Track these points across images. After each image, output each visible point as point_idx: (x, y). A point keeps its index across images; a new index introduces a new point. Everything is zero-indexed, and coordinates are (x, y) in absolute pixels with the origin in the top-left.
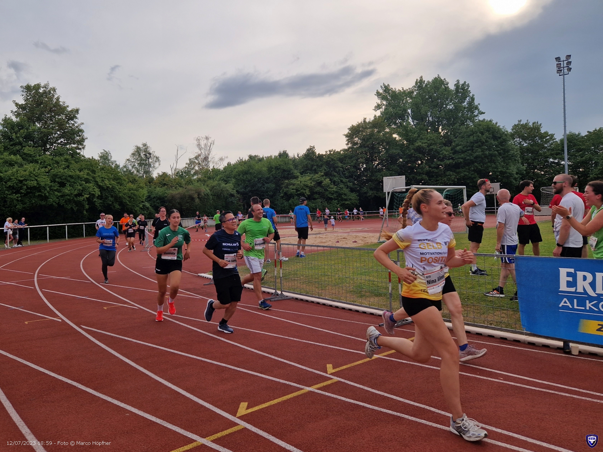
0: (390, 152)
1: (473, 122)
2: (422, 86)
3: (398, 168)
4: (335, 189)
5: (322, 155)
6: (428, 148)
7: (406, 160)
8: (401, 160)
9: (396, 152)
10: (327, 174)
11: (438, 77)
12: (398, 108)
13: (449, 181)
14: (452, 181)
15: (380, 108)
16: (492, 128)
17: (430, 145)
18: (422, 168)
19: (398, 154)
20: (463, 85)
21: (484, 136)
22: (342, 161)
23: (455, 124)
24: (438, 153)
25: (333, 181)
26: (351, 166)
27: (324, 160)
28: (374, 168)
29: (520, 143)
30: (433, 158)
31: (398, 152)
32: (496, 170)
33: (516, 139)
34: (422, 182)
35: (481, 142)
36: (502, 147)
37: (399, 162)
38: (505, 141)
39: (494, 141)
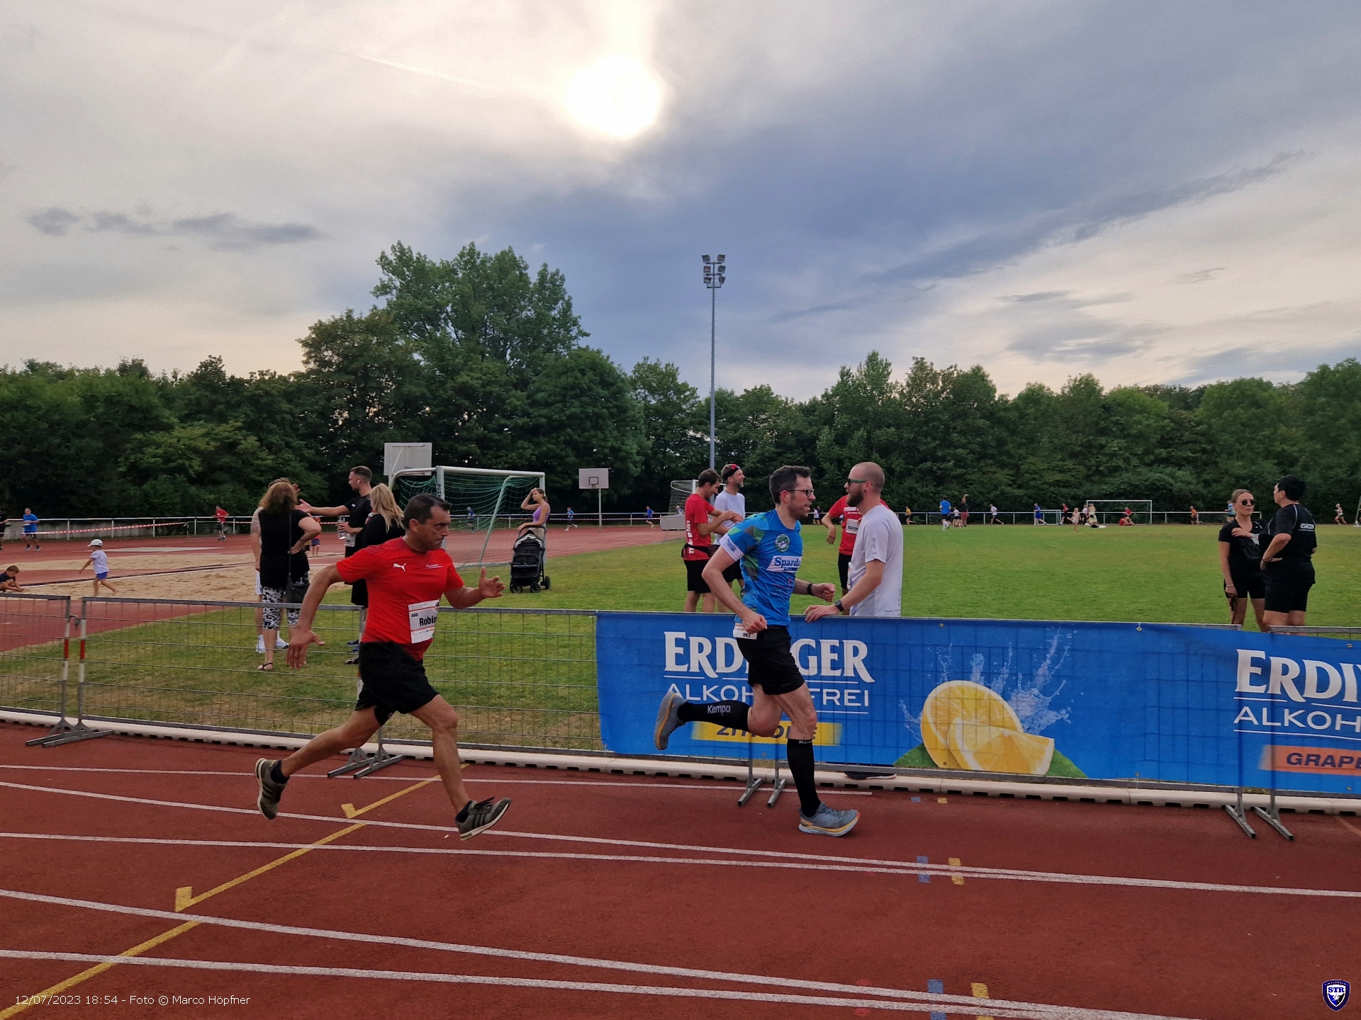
0: (405, 389)
1: (568, 348)
2: (475, 262)
3: (421, 426)
4: (270, 462)
5: (241, 381)
6: (482, 390)
7: (437, 410)
8: (427, 409)
9: (418, 392)
10: (251, 426)
11: (510, 251)
12: (425, 299)
13: (521, 459)
14: (526, 460)
15: (386, 293)
16: (601, 365)
17: (488, 385)
18: (469, 430)
19: (423, 395)
20: (553, 276)
21: (586, 380)
22: (292, 400)
23: (536, 348)
24: (503, 402)
25: (266, 442)
26: (312, 412)
27: (246, 394)
28: (369, 421)
29: (645, 399)
30: (492, 410)
31: (420, 393)
32: (603, 444)
33: (639, 390)
34: (468, 459)
35: (580, 389)
36: (615, 403)
37: (424, 413)
38: (621, 391)
39: (603, 389)
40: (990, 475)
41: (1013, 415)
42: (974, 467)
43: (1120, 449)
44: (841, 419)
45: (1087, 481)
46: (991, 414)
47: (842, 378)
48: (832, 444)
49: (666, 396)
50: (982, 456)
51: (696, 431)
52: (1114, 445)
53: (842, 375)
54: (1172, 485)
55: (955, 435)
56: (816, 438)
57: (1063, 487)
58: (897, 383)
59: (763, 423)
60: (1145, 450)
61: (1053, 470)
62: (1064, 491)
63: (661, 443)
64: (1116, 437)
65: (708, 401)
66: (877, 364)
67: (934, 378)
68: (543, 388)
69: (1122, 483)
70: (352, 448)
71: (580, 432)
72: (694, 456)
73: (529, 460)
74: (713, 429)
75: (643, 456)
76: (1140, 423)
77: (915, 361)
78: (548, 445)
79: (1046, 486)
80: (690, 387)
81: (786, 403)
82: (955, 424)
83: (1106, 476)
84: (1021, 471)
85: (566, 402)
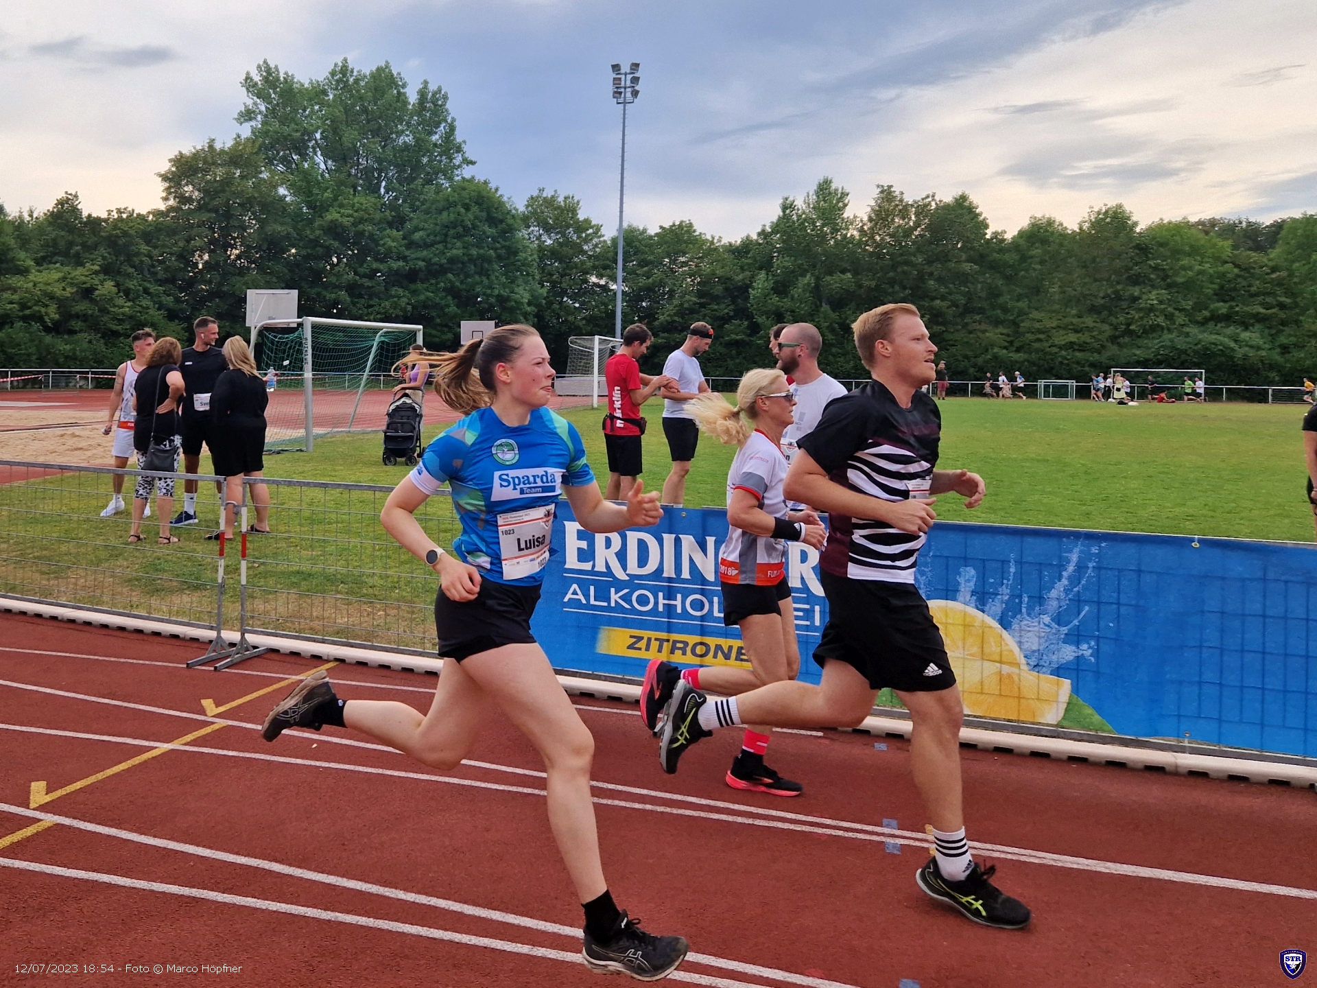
0: (270, 228)
1: (451, 179)
2: (348, 81)
3: (286, 271)
4: (127, 309)
5: (98, 220)
6: (353, 228)
7: (303, 252)
8: (293, 251)
9: (282, 232)
10: (107, 270)
11: (385, 67)
12: (292, 126)
13: (394, 309)
14: (401, 310)
15: (251, 119)
16: (488, 198)
17: (360, 223)
18: (340, 274)
19: (286, 237)
20: (434, 95)
21: (470, 215)
22: (150, 241)
23: (414, 179)
24: (376, 242)
25: (122, 288)
26: (170, 254)
27: (103, 234)
28: (230, 265)
29: (539, 237)
30: (364, 252)
31: (285, 232)
32: (489, 291)
33: (532, 228)
34: (337, 308)
35: (464, 227)
36: (503, 243)
37: (289, 256)
38: (511, 229)
39: (490, 227)
40: (980, 335)
41: (1008, 257)
42: (957, 324)
43: (1161, 302)
44: (781, 263)
45: (1113, 343)
46: (982, 256)
47: (784, 212)
48: (769, 294)
49: (564, 235)
50: (968, 310)
51: (600, 276)
52: (1153, 297)
53: (784, 208)
54: (1233, 350)
55: (932, 282)
56: (749, 286)
57: (1079, 350)
58: (855, 217)
59: (682, 267)
60: (1195, 303)
61: (1065, 329)
62: (1079, 354)
63: (558, 291)
64: (1153, 287)
65: (614, 240)
66: (830, 193)
67: (904, 213)
68: (421, 226)
69: (1162, 346)
70: (213, 295)
71: (462, 277)
72: (596, 306)
73: (404, 310)
74: (620, 274)
75: (535, 306)
76: (1190, 268)
77: (879, 190)
78: (426, 294)
79: (1055, 350)
80: (593, 223)
81: (712, 243)
82: (932, 269)
83: (1139, 337)
84: (1021, 330)
85: (445, 242)
